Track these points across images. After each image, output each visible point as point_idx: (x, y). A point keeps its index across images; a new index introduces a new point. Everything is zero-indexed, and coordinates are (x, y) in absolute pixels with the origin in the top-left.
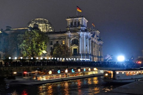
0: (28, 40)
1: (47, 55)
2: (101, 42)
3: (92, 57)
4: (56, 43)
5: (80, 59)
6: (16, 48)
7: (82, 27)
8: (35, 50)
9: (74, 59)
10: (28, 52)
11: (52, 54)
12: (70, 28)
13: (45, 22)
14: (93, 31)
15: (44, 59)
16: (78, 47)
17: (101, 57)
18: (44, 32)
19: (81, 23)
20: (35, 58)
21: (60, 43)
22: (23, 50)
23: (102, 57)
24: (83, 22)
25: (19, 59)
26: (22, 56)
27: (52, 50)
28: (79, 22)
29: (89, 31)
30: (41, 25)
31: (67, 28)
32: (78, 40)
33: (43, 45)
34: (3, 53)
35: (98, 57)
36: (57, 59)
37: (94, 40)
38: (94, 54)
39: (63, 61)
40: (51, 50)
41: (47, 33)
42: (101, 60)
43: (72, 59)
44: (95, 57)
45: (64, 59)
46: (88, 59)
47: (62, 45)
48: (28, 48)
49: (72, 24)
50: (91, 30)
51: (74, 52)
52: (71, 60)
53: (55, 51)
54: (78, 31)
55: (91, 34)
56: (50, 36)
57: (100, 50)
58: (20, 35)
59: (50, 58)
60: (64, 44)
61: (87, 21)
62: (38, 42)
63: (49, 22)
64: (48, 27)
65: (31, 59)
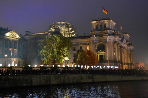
0: (49, 46)
1: (69, 62)
2: (132, 48)
3: (121, 64)
4: (79, 49)
5: (107, 67)
6: (36, 55)
7: (109, 31)
8: (56, 56)
9: (100, 66)
10: (49, 59)
11: (75, 62)
12: (96, 32)
13: (67, 26)
14: (121, 35)
15: (66, 67)
16: (104, 53)
17: (131, 64)
18: (66, 36)
19: (107, 26)
20: (57, 66)
21: (84, 49)
22: (44, 57)
23: (133, 64)
24: (111, 25)
25: (39, 66)
26: (42, 63)
27: (75, 56)
28: (106, 25)
29: (117, 34)
30: (62, 29)
31: (92, 32)
32: (105, 45)
33: (66, 51)
34: (23, 60)
35: (128, 64)
36: (80, 67)
37: (123, 45)
38: (123, 61)
39: (88, 69)
40: (74, 56)
41: (69, 38)
42: (131, 68)
43: (98, 66)
44: (124, 64)
45: (89, 66)
46: (116, 67)
47: (86, 51)
48: (49, 55)
49: (97, 27)
50: (120, 34)
51: (100, 58)
52: (96, 67)
53: (79, 58)
54: (105, 36)
55: (119, 38)
56: (72, 42)
57: (130, 57)
58: (40, 40)
59: (72, 66)
60: (88, 49)
61: (115, 24)
62: (59, 48)
63: (72, 26)
64: (71, 32)
65: (53, 67)
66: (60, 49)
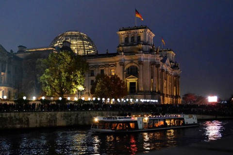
0: (53, 68)
1: (85, 92)
2: (177, 72)
3: (161, 97)
4: (100, 72)
5: (141, 100)
6: (34, 82)
7: (144, 46)
8: (65, 84)
9: (131, 100)
10: (54, 89)
11: (93, 92)
12: (125, 47)
13: (81, 38)
14: (163, 52)
15: (80, 101)
16: (137, 79)
17: (177, 97)
18: (79, 54)
19: (142, 38)
20: (65, 99)
21: (106, 73)
22: (46, 86)
23: (180, 97)
24: (147, 37)
25: (39, 99)
26: (44, 94)
27: (93, 84)
28: (140, 37)
29: (156, 51)
30: (74, 43)
31: (118, 47)
32: (138, 67)
33: (79, 76)
34: (14, 89)
35: (172, 96)
36: (101, 100)
37: (164, 67)
38: (165, 92)
39: (112, 103)
40: (91, 84)
41: (84, 56)
42: (177, 102)
43: (127, 100)
44: (167, 97)
45: (113, 100)
46: (154, 101)
47: (110, 76)
48: (54, 82)
49: (126, 39)
50: (161, 51)
51: (131, 88)
52: (125, 101)
53: (99, 87)
54: (138, 53)
55: (160, 57)
56: (89, 62)
57: (175, 86)
58: (41, 60)
59: (89, 99)
60: (113, 74)
61: (153, 35)
62: (70, 71)
63: (89, 38)
64: (87, 47)
65: (59, 100)
66: (70, 73)
